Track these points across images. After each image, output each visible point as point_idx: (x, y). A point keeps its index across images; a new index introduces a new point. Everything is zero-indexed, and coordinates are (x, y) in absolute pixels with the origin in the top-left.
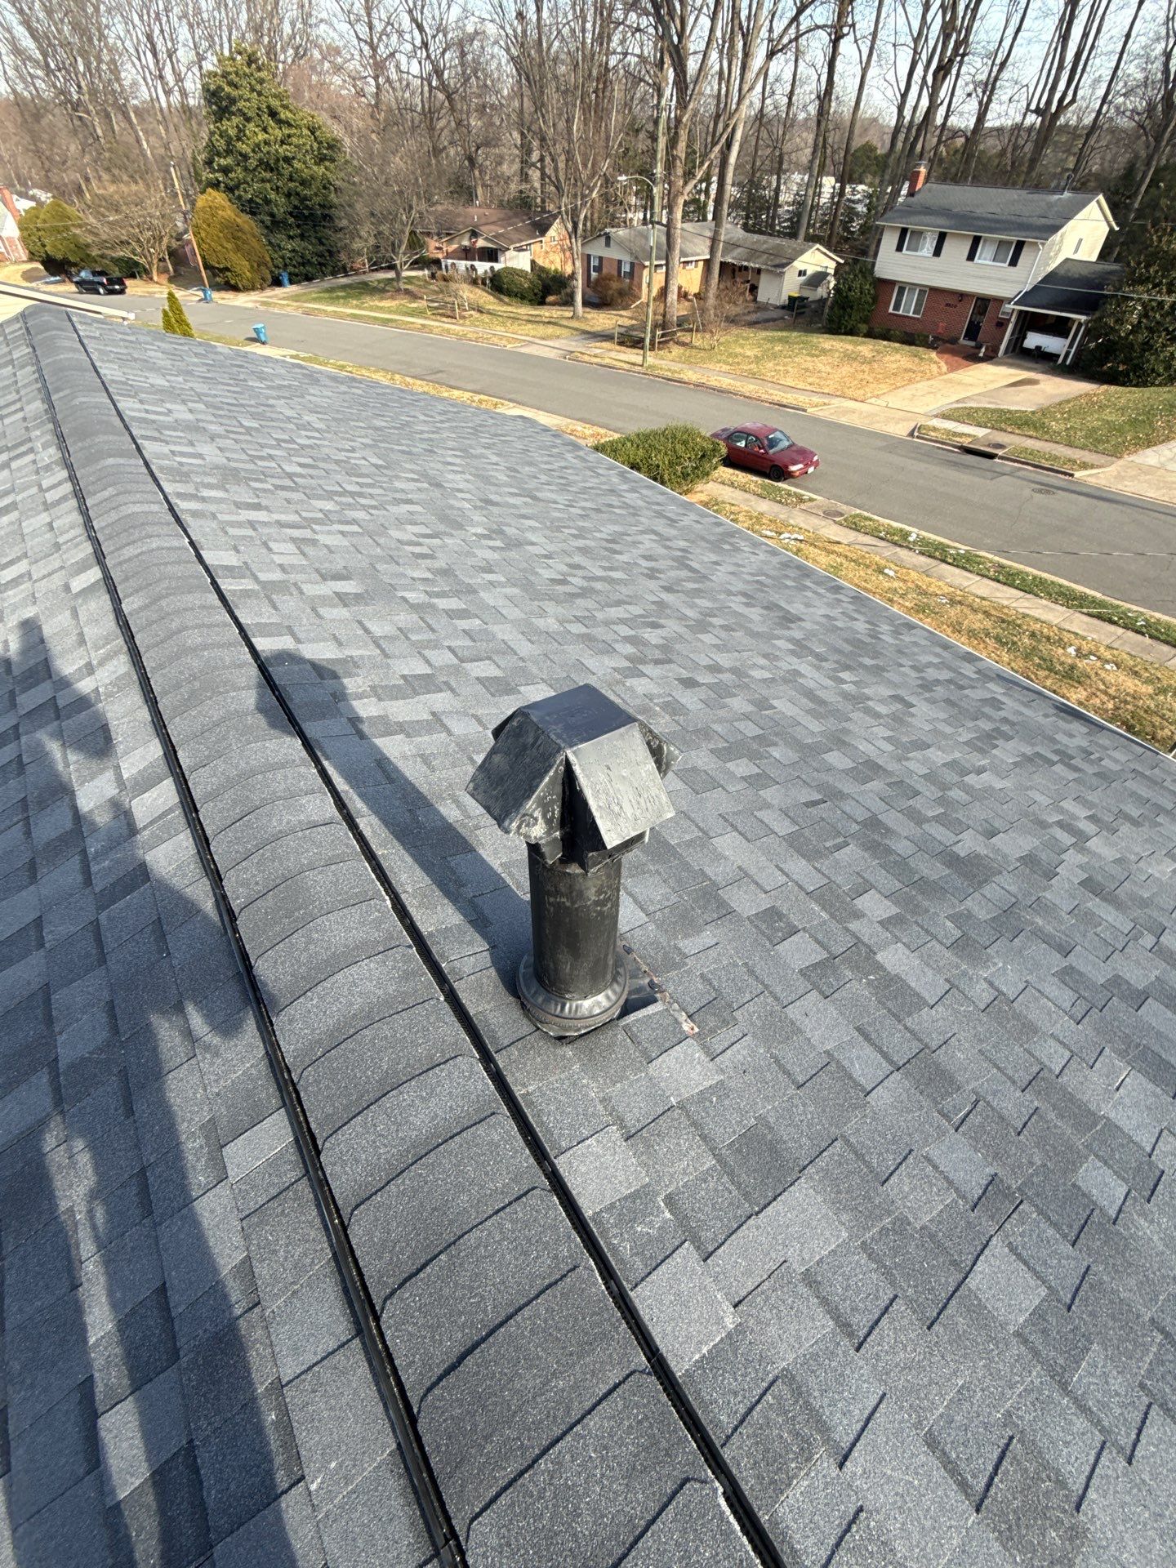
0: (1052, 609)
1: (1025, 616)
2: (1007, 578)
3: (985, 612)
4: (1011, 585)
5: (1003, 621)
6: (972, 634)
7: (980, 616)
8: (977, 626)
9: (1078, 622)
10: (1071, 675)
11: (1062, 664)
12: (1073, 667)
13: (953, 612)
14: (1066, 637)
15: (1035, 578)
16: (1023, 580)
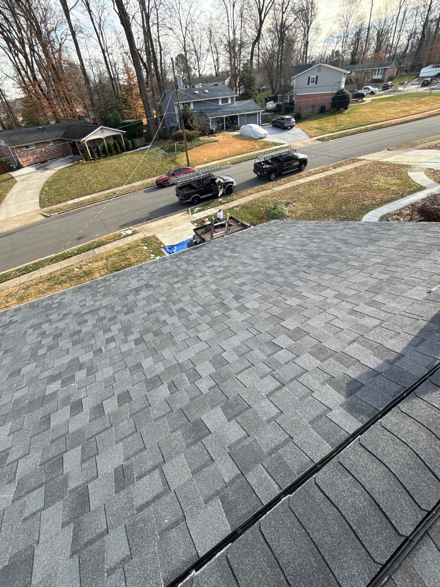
0: (53, 267)
1: (51, 274)
2: (27, 270)
3: (40, 282)
4: (31, 271)
5: (49, 280)
6: (49, 289)
7: (41, 284)
8: (45, 287)
9: (65, 263)
10: (87, 274)
11: (81, 273)
12: (85, 272)
13: (31, 290)
14: (70, 268)
15: (33, 264)
16: (32, 267)
